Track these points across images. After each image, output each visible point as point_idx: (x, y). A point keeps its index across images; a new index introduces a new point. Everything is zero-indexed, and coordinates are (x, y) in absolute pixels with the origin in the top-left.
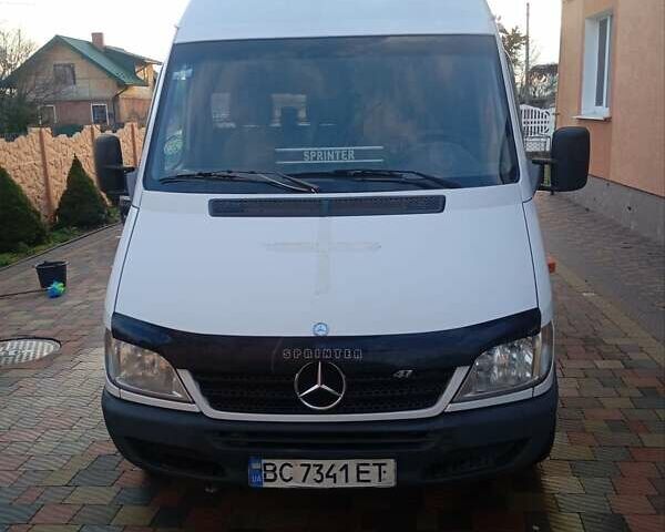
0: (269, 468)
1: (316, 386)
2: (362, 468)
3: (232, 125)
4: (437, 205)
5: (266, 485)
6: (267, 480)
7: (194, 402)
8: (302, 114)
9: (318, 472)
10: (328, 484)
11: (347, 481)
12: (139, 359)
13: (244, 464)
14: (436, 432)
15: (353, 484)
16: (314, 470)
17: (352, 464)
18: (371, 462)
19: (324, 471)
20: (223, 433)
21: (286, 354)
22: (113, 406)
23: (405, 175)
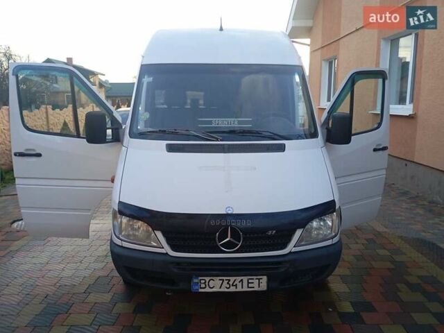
0: (203, 281)
1: (228, 239)
2: (250, 281)
3: (166, 106)
4: (281, 148)
5: (201, 290)
6: (201, 288)
7: (163, 248)
8: (201, 102)
9: (228, 283)
10: (233, 289)
11: (242, 288)
12: (131, 225)
13: (189, 280)
14: (285, 262)
15: (245, 289)
16: (226, 282)
17: (245, 279)
18: (255, 277)
19: (231, 283)
20: (178, 264)
21: (212, 223)
22: (117, 250)
23: (264, 133)
